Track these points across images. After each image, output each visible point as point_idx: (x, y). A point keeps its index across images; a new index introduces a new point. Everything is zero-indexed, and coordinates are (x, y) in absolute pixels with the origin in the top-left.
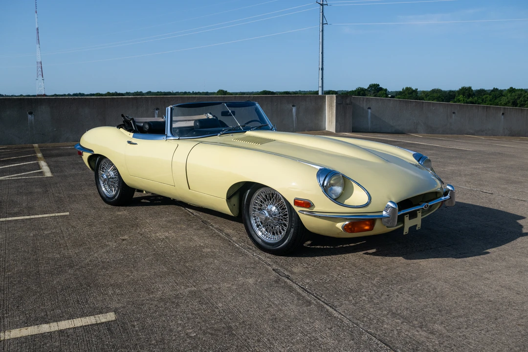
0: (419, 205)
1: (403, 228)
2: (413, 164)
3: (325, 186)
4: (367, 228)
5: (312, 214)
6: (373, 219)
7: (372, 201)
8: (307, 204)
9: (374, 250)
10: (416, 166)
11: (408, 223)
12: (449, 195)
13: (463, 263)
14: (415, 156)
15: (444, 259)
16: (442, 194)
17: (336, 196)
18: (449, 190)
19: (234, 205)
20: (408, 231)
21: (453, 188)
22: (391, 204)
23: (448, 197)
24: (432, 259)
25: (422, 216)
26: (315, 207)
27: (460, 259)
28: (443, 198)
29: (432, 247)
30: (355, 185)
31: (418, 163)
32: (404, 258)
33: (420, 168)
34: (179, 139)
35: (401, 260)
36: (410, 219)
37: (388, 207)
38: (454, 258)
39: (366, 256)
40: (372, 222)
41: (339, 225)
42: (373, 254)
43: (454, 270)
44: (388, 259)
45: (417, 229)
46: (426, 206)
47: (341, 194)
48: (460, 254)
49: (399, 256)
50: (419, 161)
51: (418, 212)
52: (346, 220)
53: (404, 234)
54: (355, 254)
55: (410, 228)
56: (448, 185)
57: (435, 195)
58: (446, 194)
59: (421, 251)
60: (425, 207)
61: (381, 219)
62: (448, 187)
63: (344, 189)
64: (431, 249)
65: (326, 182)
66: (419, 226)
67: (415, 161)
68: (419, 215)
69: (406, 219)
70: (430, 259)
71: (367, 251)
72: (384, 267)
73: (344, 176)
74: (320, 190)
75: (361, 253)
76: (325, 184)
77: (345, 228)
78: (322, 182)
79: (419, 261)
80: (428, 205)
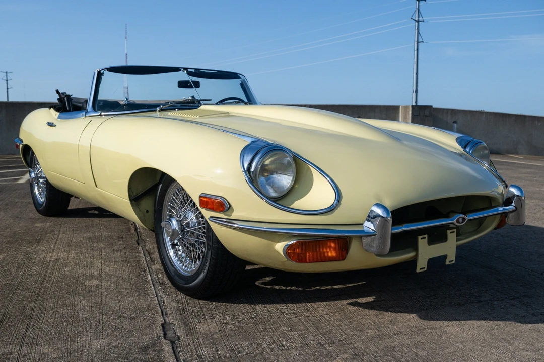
0: (447, 216)
1: (413, 262)
2: (456, 153)
3: (253, 172)
4: (332, 254)
5: (229, 223)
6: (347, 237)
7: (342, 202)
8: (220, 205)
9: (370, 299)
10: (461, 155)
11: (426, 252)
12: (513, 204)
13: (535, 335)
14: (459, 141)
15: (498, 322)
16: (501, 201)
17: (276, 192)
18: (515, 195)
19: (147, 211)
20: (426, 267)
21: (521, 192)
22: (379, 211)
23: (511, 207)
24: (474, 322)
25: (457, 240)
26: (233, 210)
27: (530, 326)
28: (501, 209)
29: (482, 299)
30: (315, 173)
31: (462, 150)
32: (419, 317)
33: (466, 159)
34: (100, 115)
35: (411, 320)
36: (430, 242)
37: (371, 217)
38: (518, 322)
39: (352, 308)
40: (343, 243)
41: (280, 247)
42: (368, 306)
43: (511, 348)
44: (388, 316)
45: (447, 263)
46: (461, 220)
47: (291, 190)
48: (533, 315)
49: (411, 312)
50: (465, 148)
51: (449, 231)
52: (292, 236)
53: (418, 270)
54: (333, 303)
55: (431, 261)
56: (513, 186)
57: (488, 201)
58: (508, 202)
59: (459, 304)
60: (458, 221)
61: (361, 237)
62: (512, 190)
63: (296, 180)
64: (480, 301)
65: (254, 165)
66: (451, 257)
67: (459, 148)
68: (452, 237)
69: (422, 242)
70: (469, 322)
71: (357, 300)
72: (371, 333)
73: (296, 158)
74: (243, 177)
75: (345, 302)
76: (253, 169)
77: (288, 250)
78: (246, 166)
79: (446, 323)
80: (464, 219)
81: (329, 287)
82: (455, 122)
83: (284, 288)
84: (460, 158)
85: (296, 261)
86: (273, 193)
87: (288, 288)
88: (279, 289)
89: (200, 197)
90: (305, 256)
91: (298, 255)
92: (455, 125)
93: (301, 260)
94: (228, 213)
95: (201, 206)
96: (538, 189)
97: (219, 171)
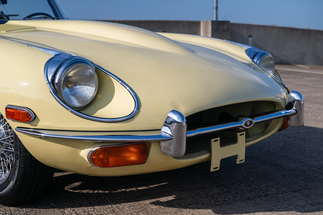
0: (236, 120)
1: (208, 162)
2: (245, 63)
3: (57, 84)
4: (133, 158)
6: (146, 142)
8: (26, 116)
10: (250, 65)
12: (294, 108)
14: (248, 52)
16: (283, 106)
17: (79, 102)
18: (295, 100)
20: (219, 166)
21: (301, 96)
22: (175, 117)
23: (292, 111)
25: (246, 142)
26: (39, 120)
28: (283, 112)
29: (269, 193)
30: (117, 84)
31: (250, 60)
32: (214, 211)
33: (254, 68)
36: (222, 145)
37: (168, 123)
38: (299, 211)
39: (154, 207)
40: (143, 147)
41: (84, 153)
45: (238, 162)
46: (248, 123)
48: (312, 204)
49: (207, 208)
50: (253, 58)
51: (238, 134)
52: (96, 143)
53: (212, 170)
55: (223, 161)
56: (293, 92)
57: (272, 106)
58: (289, 106)
59: (249, 198)
60: (246, 125)
61: (159, 142)
62: (293, 95)
64: (267, 195)
65: (58, 77)
66: (242, 157)
67: (248, 59)
68: (241, 138)
69: (215, 145)
71: (159, 199)
73: (98, 70)
74: (48, 89)
75: (148, 202)
76: (56, 81)
77: (93, 157)
78: (50, 78)
81: (134, 189)
82: (250, 36)
83: (91, 192)
84: (248, 67)
85: (100, 166)
86: (76, 103)
87: (96, 192)
88: (87, 193)
89: (6, 108)
90: (108, 161)
91: (102, 160)
92: (250, 39)
93: (104, 164)
94: (33, 123)
95: (7, 117)
96: (320, 95)
97: (25, 84)
